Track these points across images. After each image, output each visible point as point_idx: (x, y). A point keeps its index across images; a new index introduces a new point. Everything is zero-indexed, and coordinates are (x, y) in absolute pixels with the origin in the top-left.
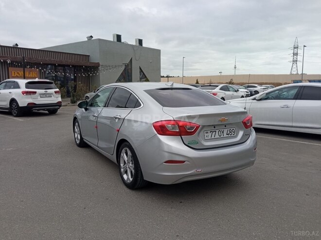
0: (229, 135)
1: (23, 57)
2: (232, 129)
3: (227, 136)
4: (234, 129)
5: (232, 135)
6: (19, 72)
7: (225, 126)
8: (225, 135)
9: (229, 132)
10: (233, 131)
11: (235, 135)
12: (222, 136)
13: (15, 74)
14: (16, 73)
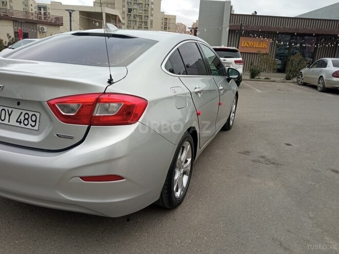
0: (22, 125)
1: (241, 24)
2: (31, 113)
3: (18, 124)
4: (38, 115)
5: (29, 126)
6: (249, 42)
7: (19, 104)
8: (13, 122)
9: (22, 118)
10: (34, 118)
11: (36, 128)
12: (6, 122)
13: (244, 44)
14: (246, 43)
